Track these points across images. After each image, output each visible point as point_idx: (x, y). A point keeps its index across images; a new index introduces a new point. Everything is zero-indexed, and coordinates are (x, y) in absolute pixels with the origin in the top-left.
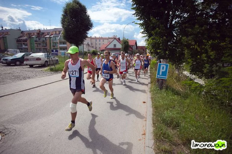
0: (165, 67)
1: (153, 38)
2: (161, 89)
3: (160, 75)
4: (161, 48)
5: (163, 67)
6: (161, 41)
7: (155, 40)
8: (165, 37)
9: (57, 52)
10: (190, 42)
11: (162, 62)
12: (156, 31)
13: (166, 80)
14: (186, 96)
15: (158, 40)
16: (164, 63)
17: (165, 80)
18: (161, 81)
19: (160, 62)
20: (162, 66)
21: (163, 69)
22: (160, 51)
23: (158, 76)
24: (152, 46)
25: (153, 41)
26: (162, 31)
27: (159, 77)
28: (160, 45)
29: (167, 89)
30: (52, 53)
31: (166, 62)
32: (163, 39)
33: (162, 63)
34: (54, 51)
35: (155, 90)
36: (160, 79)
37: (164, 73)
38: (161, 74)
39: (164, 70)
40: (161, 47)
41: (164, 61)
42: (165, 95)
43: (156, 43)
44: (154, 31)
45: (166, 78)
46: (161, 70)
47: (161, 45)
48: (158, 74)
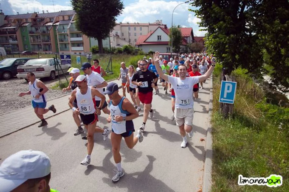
0: (231, 86)
1: (216, 35)
2: (225, 118)
3: (224, 98)
4: (227, 52)
5: (229, 87)
6: (227, 40)
7: (217, 39)
8: (232, 36)
9: (70, 58)
10: (268, 44)
11: (227, 79)
12: (220, 25)
13: (233, 104)
14: (259, 128)
15: (223, 39)
16: (230, 80)
17: (231, 104)
18: (226, 106)
19: (225, 79)
20: (227, 85)
21: (228, 89)
22: (226, 55)
23: (222, 99)
24: (214, 47)
25: (215, 40)
26: (229, 26)
27: (224, 101)
28: (225, 46)
29: (233, 118)
30: (62, 61)
31: (232, 80)
32: (230, 37)
33: (227, 81)
34: (65, 57)
35: (218, 120)
36: (224, 103)
37: (230, 96)
38: (225, 96)
39: (230, 91)
40: (227, 50)
41: (230, 78)
42: (231, 127)
43: (219, 43)
44: (217, 24)
45: (232, 102)
46: (226, 91)
47: (227, 46)
48: (222, 96)
